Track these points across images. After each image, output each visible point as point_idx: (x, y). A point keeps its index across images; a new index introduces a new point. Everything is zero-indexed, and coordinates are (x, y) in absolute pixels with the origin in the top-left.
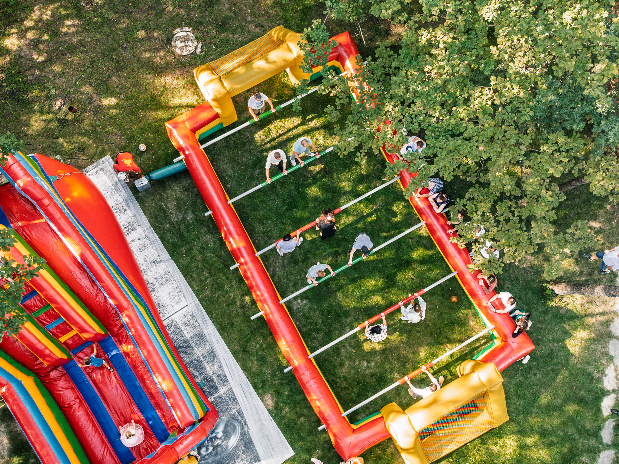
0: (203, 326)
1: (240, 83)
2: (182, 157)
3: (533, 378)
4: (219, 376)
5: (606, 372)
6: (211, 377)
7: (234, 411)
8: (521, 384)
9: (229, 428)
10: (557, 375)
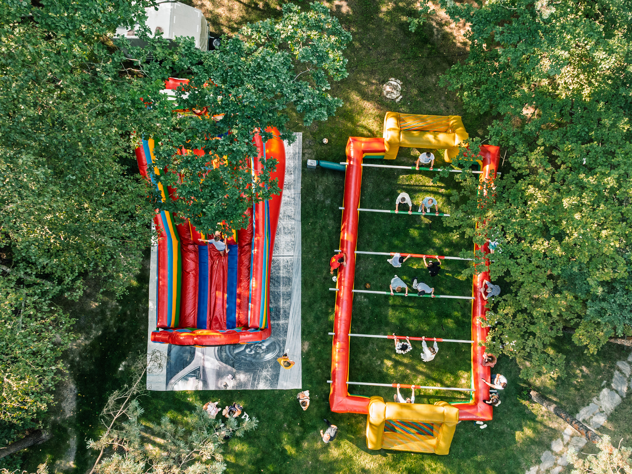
0: (294, 275)
1: (411, 141)
2: (347, 163)
3: (480, 441)
4: (285, 311)
5: (531, 469)
6: (280, 309)
7: (281, 339)
8: (470, 440)
9: (271, 347)
10: (497, 449)
